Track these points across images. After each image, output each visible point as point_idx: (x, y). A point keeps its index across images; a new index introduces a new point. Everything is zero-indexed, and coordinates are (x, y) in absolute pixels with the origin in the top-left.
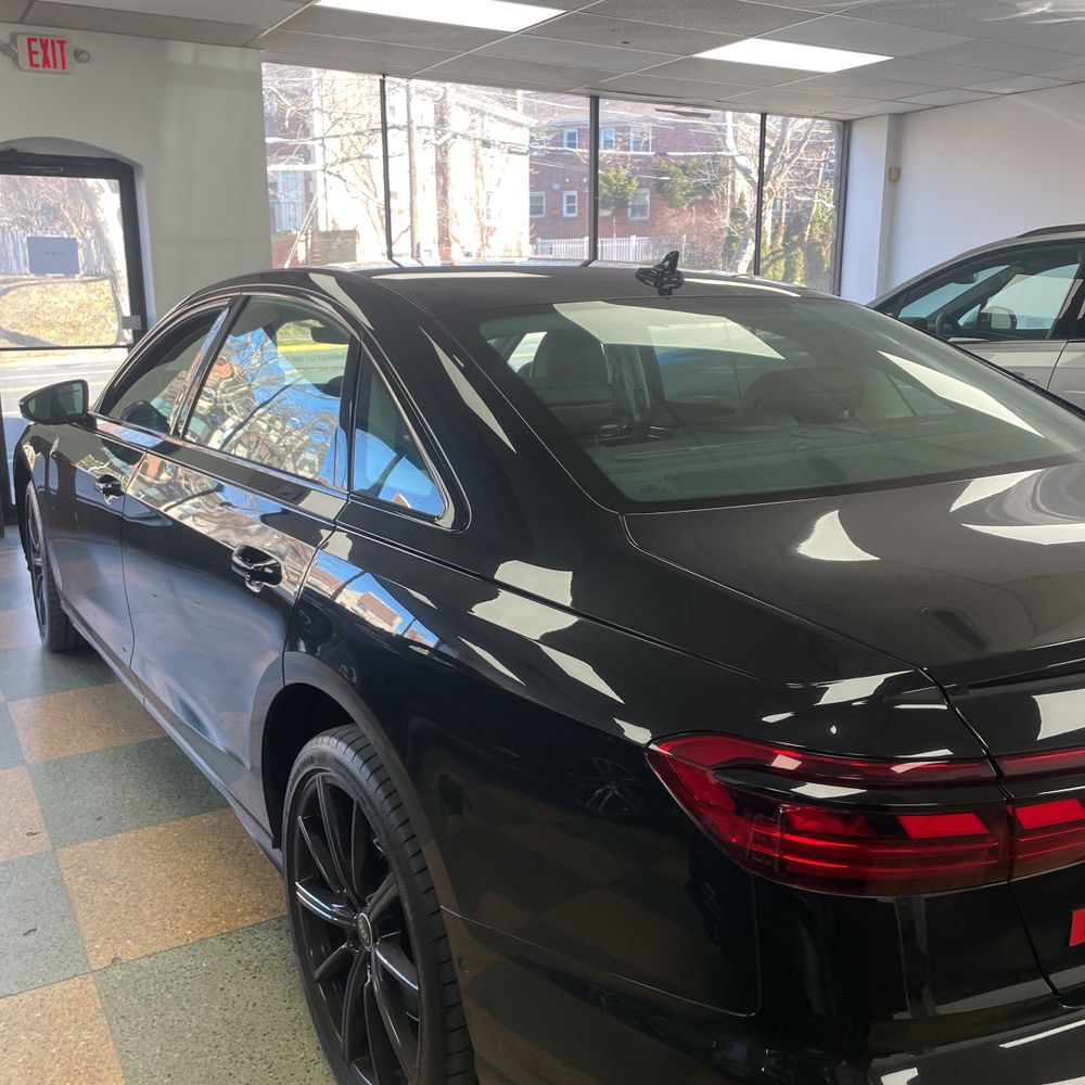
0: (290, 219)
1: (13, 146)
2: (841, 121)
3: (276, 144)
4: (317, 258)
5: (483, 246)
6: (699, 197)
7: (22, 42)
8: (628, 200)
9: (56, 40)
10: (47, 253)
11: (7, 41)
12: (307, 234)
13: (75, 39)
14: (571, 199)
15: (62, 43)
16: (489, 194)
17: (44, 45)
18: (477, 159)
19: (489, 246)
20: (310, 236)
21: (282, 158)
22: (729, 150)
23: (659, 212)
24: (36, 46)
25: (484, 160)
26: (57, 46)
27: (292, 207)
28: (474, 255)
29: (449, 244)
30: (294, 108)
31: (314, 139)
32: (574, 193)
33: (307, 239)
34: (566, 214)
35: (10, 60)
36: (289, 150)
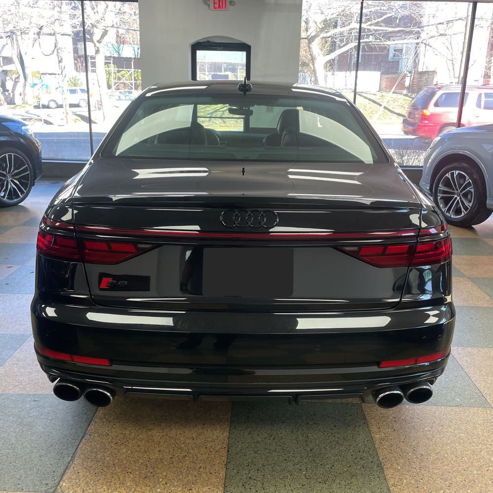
1: (208, 39)
4: (415, 85)
12: (411, 73)
24: (217, 1)
29: (489, 77)
33: (411, 76)
35: (207, 6)
36: (410, 33)
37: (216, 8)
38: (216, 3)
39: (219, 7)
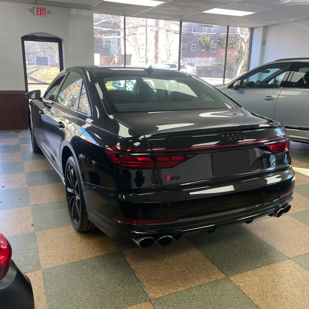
0: (114, 51)
1: (33, 34)
2: (251, 28)
3: (109, 30)
4: (120, 62)
5: (167, 59)
6: (231, 46)
7: (35, 9)
8: (210, 47)
9: (43, 8)
10: (41, 61)
11: (32, 9)
12: (118, 56)
13: (48, 8)
14: (194, 46)
15: (45, 9)
16: (170, 44)
17: (41, 10)
18: (167, 35)
19: (169, 59)
20: (119, 56)
21: (113, 34)
22: (238, 33)
23: (219, 50)
24: (39, 10)
25: (169, 35)
26: (44, 10)
27: (114, 48)
28: (165, 62)
29: (157, 59)
30: (114, 21)
31: (121, 29)
32: (195, 44)
33: (118, 57)
34: (192, 50)
35: (32, 13)
36: (114, 32)
37: (39, 15)
38: (39, 12)
39: (41, 14)
